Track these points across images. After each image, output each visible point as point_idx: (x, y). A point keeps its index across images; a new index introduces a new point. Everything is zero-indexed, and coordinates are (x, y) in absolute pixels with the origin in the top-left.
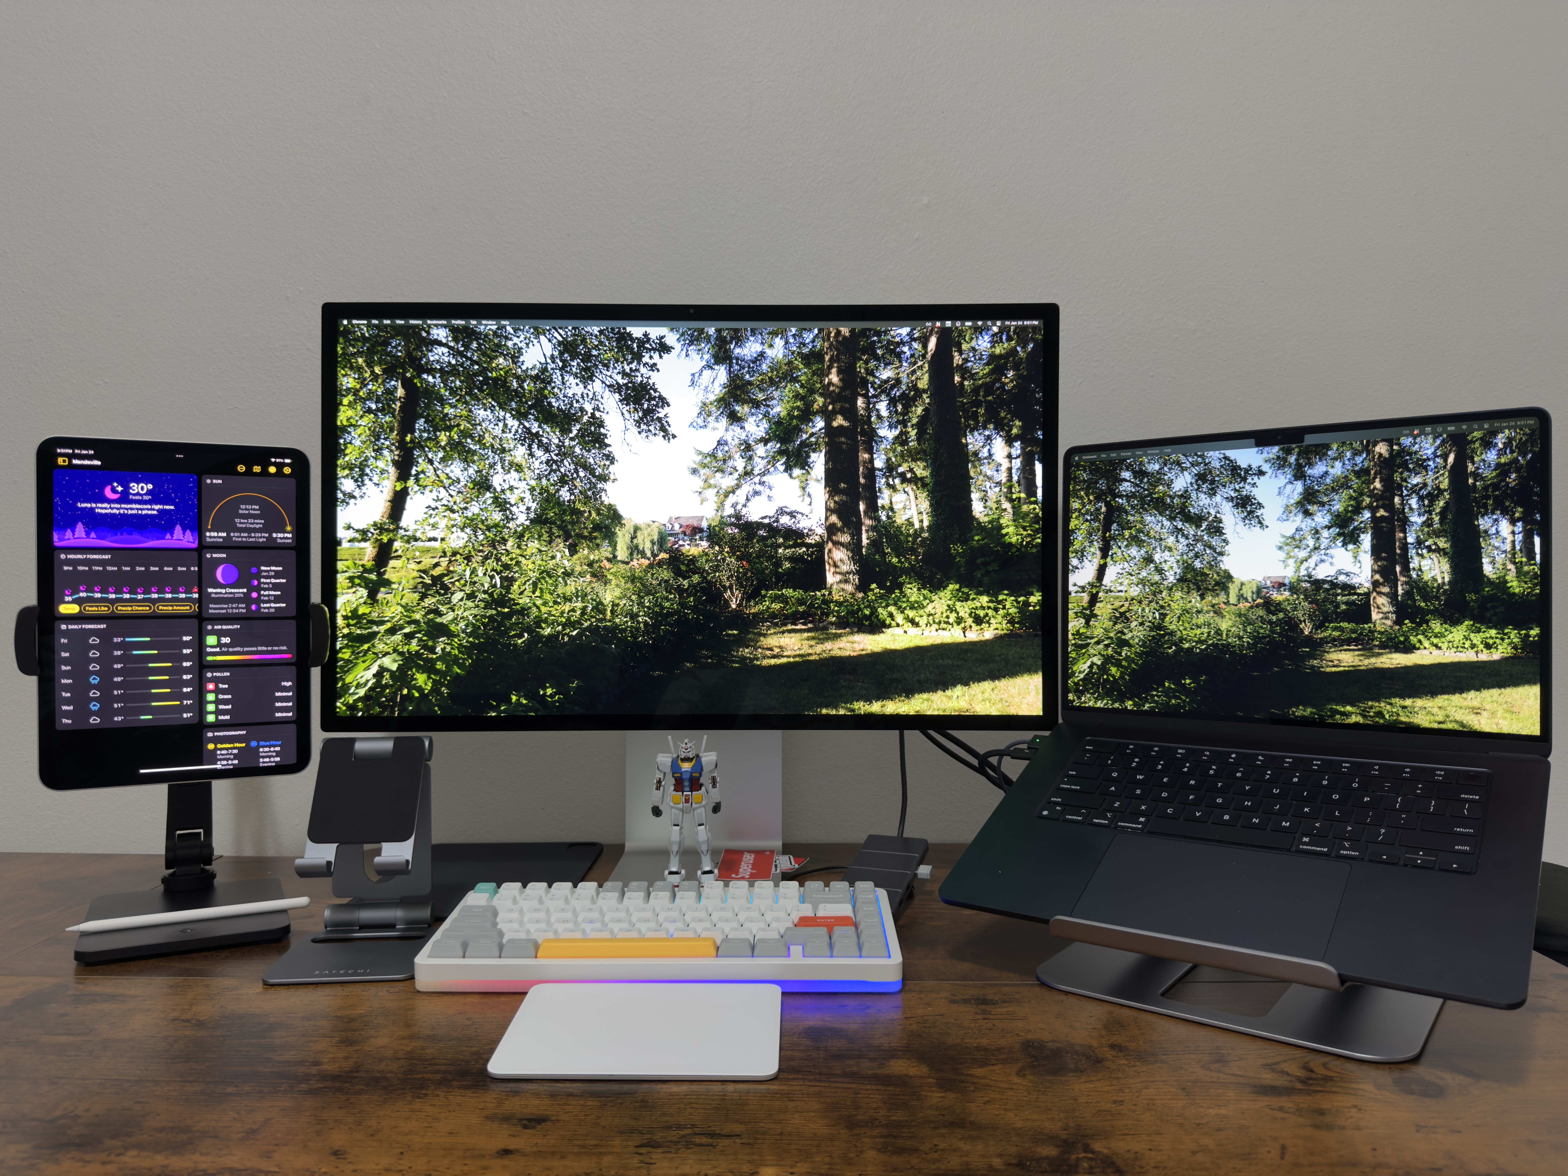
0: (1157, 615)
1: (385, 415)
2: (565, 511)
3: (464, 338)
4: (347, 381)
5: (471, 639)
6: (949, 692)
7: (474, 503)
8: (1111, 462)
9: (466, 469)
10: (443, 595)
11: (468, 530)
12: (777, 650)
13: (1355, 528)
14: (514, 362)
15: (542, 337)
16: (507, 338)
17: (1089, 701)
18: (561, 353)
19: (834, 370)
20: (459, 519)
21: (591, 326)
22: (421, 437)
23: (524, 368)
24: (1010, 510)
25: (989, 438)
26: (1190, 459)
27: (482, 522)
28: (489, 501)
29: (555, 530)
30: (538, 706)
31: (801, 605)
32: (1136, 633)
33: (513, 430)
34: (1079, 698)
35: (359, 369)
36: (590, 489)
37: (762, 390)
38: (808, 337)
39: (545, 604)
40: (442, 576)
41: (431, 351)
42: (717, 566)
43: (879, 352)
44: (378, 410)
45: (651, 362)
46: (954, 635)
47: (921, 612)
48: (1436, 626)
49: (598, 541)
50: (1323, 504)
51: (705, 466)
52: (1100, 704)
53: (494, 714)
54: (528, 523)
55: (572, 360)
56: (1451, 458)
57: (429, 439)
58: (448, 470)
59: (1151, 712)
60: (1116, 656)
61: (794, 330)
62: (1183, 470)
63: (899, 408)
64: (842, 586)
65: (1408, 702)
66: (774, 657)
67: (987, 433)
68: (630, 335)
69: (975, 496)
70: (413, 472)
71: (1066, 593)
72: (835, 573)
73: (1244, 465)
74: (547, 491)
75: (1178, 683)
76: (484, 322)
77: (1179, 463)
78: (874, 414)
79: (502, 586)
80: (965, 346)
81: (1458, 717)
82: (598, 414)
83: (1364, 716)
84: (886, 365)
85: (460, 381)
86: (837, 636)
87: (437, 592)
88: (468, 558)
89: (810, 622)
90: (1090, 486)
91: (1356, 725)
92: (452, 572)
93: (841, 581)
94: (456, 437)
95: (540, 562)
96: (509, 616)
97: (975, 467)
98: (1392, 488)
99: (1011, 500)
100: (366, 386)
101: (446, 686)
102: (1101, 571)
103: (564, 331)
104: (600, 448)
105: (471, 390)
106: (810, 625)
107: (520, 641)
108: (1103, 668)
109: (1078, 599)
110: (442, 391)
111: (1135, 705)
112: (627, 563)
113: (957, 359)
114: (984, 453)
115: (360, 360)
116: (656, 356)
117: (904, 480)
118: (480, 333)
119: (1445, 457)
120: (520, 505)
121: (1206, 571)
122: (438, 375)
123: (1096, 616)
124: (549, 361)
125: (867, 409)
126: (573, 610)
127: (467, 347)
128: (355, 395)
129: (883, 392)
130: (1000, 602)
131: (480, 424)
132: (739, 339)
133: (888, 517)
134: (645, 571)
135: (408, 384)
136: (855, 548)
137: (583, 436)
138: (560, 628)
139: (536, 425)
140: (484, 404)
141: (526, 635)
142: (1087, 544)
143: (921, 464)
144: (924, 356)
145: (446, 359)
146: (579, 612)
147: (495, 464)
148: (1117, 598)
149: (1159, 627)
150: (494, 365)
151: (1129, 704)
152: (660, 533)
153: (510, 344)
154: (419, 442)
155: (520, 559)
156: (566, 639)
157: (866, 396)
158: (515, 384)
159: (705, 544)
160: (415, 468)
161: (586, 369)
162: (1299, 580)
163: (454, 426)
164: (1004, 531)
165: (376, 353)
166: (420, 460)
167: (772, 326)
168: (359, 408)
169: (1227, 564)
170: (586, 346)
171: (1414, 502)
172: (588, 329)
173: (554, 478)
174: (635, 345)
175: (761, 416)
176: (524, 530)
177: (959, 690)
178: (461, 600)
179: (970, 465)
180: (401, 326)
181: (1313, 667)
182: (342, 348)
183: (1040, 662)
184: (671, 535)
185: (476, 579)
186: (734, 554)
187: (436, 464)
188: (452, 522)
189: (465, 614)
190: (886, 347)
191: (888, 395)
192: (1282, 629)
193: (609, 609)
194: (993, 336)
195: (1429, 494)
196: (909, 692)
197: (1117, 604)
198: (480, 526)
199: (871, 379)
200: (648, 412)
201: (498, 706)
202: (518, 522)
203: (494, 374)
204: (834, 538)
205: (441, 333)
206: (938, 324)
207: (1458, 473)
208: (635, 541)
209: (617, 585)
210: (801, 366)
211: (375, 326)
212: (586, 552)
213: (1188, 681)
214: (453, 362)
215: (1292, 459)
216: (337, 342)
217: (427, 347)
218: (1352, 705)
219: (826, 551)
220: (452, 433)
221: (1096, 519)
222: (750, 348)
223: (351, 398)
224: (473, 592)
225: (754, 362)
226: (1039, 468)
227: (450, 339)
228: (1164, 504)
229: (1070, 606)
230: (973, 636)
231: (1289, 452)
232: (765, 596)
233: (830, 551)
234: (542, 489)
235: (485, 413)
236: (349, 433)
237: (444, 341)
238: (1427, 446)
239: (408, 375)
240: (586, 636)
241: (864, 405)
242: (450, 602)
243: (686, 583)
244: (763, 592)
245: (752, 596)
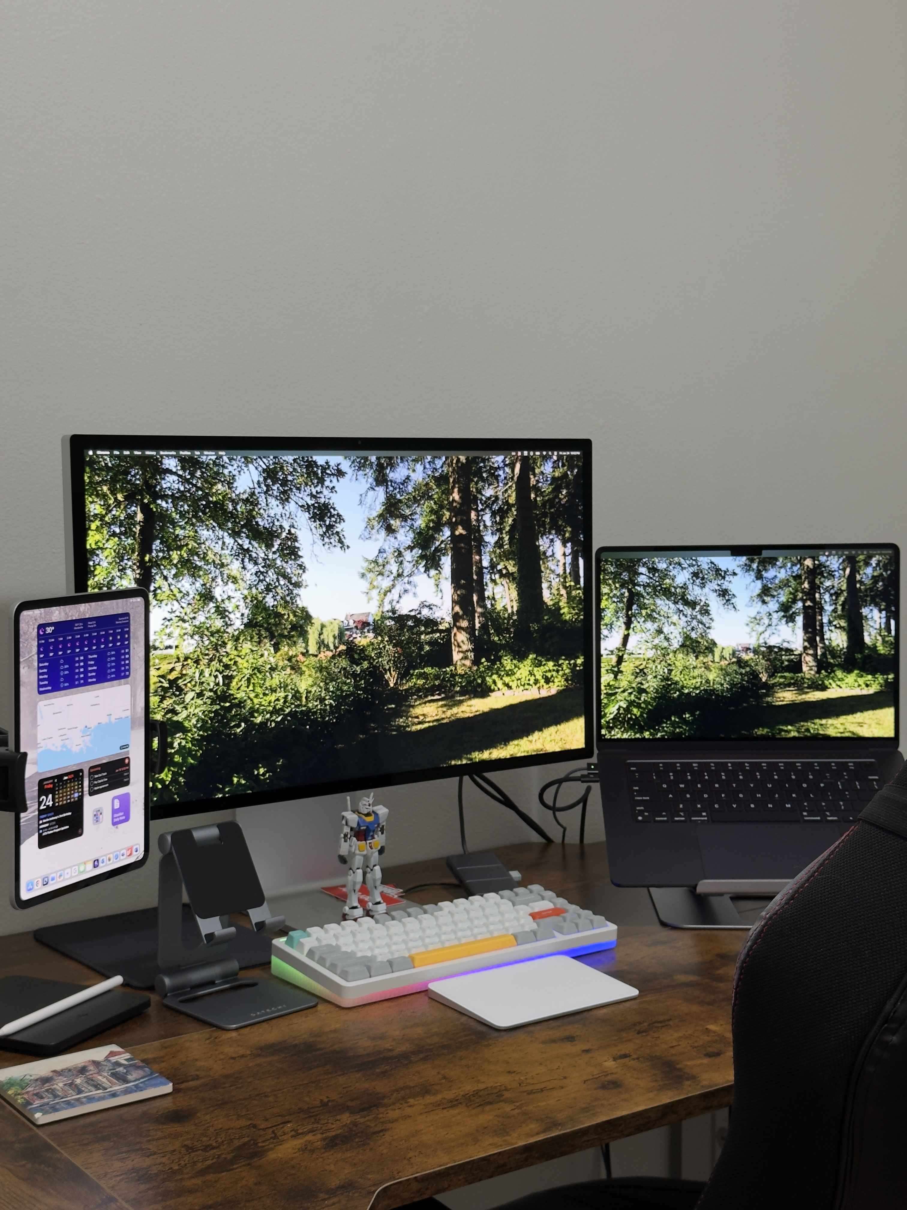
0: (666, 671)
1: (127, 538)
2: (270, 615)
3: (190, 467)
4: (94, 507)
5: (201, 733)
6: (530, 738)
7: (201, 613)
8: (631, 561)
9: (194, 583)
10: (178, 696)
11: (196, 637)
12: (421, 718)
13: (793, 613)
14: (230, 488)
15: (250, 466)
16: (223, 466)
17: (617, 734)
18: (265, 479)
19: (456, 490)
20: (189, 628)
21: (287, 455)
22: (157, 556)
23: (237, 493)
24: (565, 595)
25: (552, 541)
26: (688, 562)
27: (207, 629)
28: (213, 610)
29: (263, 632)
30: (253, 784)
31: (436, 680)
32: (652, 684)
33: (230, 547)
34: (610, 732)
35: (104, 496)
36: (288, 595)
37: (409, 507)
38: (439, 463)
39: (257, 696)
40: (177, 679)
41: (164, 479)
42: (380, 653)
43: (485, 475)
44: (121, 533)
45: (331, 485)
46: (533, 694)
47: (513, 678)
48: (839, 674)
49: (295, 639)
50: (773, 596)
51: (370, 571)
52: (625, 736)
53: (220, 796)
54: (242, 627)
55: (273, 485)
56: (848, 571)
57: (164, 558)
58: (179, 585)
59: (662, 738)
60: (637, 700)
61: (429, 458)
62: (683, 569)
63: (498, 519)
64: (463, 662)
65: (824, 721)
66: (420, 723)
67: (551, 537)
68: (315, 462)
69: (545, 585)
70: (152, 588)
71: (599, 656)
72: (459, 652)
73: (723, 568)
74: (256, 599)
75: (680, 717)
76: (206, 453)
77: (680, 564)
78: (482, 524)
79: (224, 684)
80: (537, 471)
81: (851, 730)
82: (293, 531)
83: (799, 732)
84: (489, 485)
85: (189, 506)
86: (461, 702)
87: (173, 694)
88: (197, 662)
89: (443, 693)
90: (616, 576)
91: (794, 738)
92: (185, 675)
93: (462, 659)
94: (185, 555)
95: (252, 661)
96: (229, 709)
97: (544, 563)
98: (814, 588)
99: (565, 588)
100: (111, 511)
101: (183, 776)
102: (626, 638)
103: (267, 459)
104: (295, 559)
105: (197, 513)
106: (443, 695)
107: (238, 730)
108: (628, 710)
109: (608, 660)
110: (174, 514)
111: (651, 734)
112: (316, 656)
113: (533, 481)
114: (549, 553)
115: (105, 488)
116: (334, 479)
117: (502, 576)
118: (203, 463)
119: (844, 570)
120: (236, 612)
121: (699, 640)
122: (170, 501)
123: (621, 672)
124: (256, 486)
125: (478, 521)
126: (278, 700)
127: (192, 475)
128: (101, 520)
129: (487, 506)
130: (560, 665)
131: (204, 543)
132: (392, 465)
133: (492, 605)
134: (329, 661)
135: (145, 509)
136: (470, 630)
137: (282, 550)
138: (268, 716)
139: (247, 541)
140: (207, 525)
141: (243, 724)
142: (614, 619)
143: (512, 562)
144: (512, 478)
145: (176, 486)
146: (282, 701)
147: (216, 577)
148: (638, 658)
149: (668, 679)
150: (214, 491)
151: (647, 735)
152: (340, 629)
153: (226, 472)
154: (156, 561)
155: (237, 659)
156: (273, 725)
157: (476, 510)
158: (231, 507)
159: (371, 635)
160: (153, 585)
161: (284, 492)
162: (759, 646)
163: (183, 546)
164: (562, 612)
165: (118, 481)
166: (157, 577)
167: (414, 455)
168: (105, 532)
169: (712, 635)
170: (283, 473)
171: (827, 597)
172: (285, 458)
173: (261, 587)
174: (319, 472)
175: (408, 528)
176: (240, 634)
177: (536, 734)
178: (193, 699)
179: (541, 562)
180: (138, 456)
181: (768, 702)
182: (89, 477)
183: (583, 708)
184: (347, 630)
185: (203, 680)
186: (391, 642)
187: (170, 580)
188: (184, 631)
189: (196, 711)
190: (488, 472)
191: (491, 509)
192: (749, 678)
193: (304, 696)
194: (554, 462)
195: (836, 593)
196: (506, 740)
197: (638, 663)
198: (206, 633)
199: (479, 496)
200: (330, 527)
201: (224, 788)
202: (235, 627)
203: (215, 499)
204: (458, 624)
205: (171, 463)
206: (519, 453)
207: (851, 580)
208: (322, 637)
209: (310, 676)
210: (434, 487)
211: (116, 456)
212: (286, 648)
213: (687, 716)
214: (182, 489)
215: (755, 566)
216: (84, 471)
217: (160, 475)
218: (791, 725)
219: (453, 635)
220: (183, 552)
221: (621, 601)
222: (398, 474)
223: (98, 523)
224: (202, 691)
225: (403, 484)
226: (581, 562)
227: (179, 468)
228: (670, 592)
229: (602, 665)
230: (545, 693)
231: (752, 561)
232: (412, 675)
233: (455, 634)
234: (252, 597)
235: (208, 533)
236: (97, 555)
237: (174, 470)
238: (834, 562)
239: (146, 501)
240: (288, 721)
241: (475, 518)
242: (184, 702)
243: (358, 669)
244: (411, 672)
245: (404, 675)
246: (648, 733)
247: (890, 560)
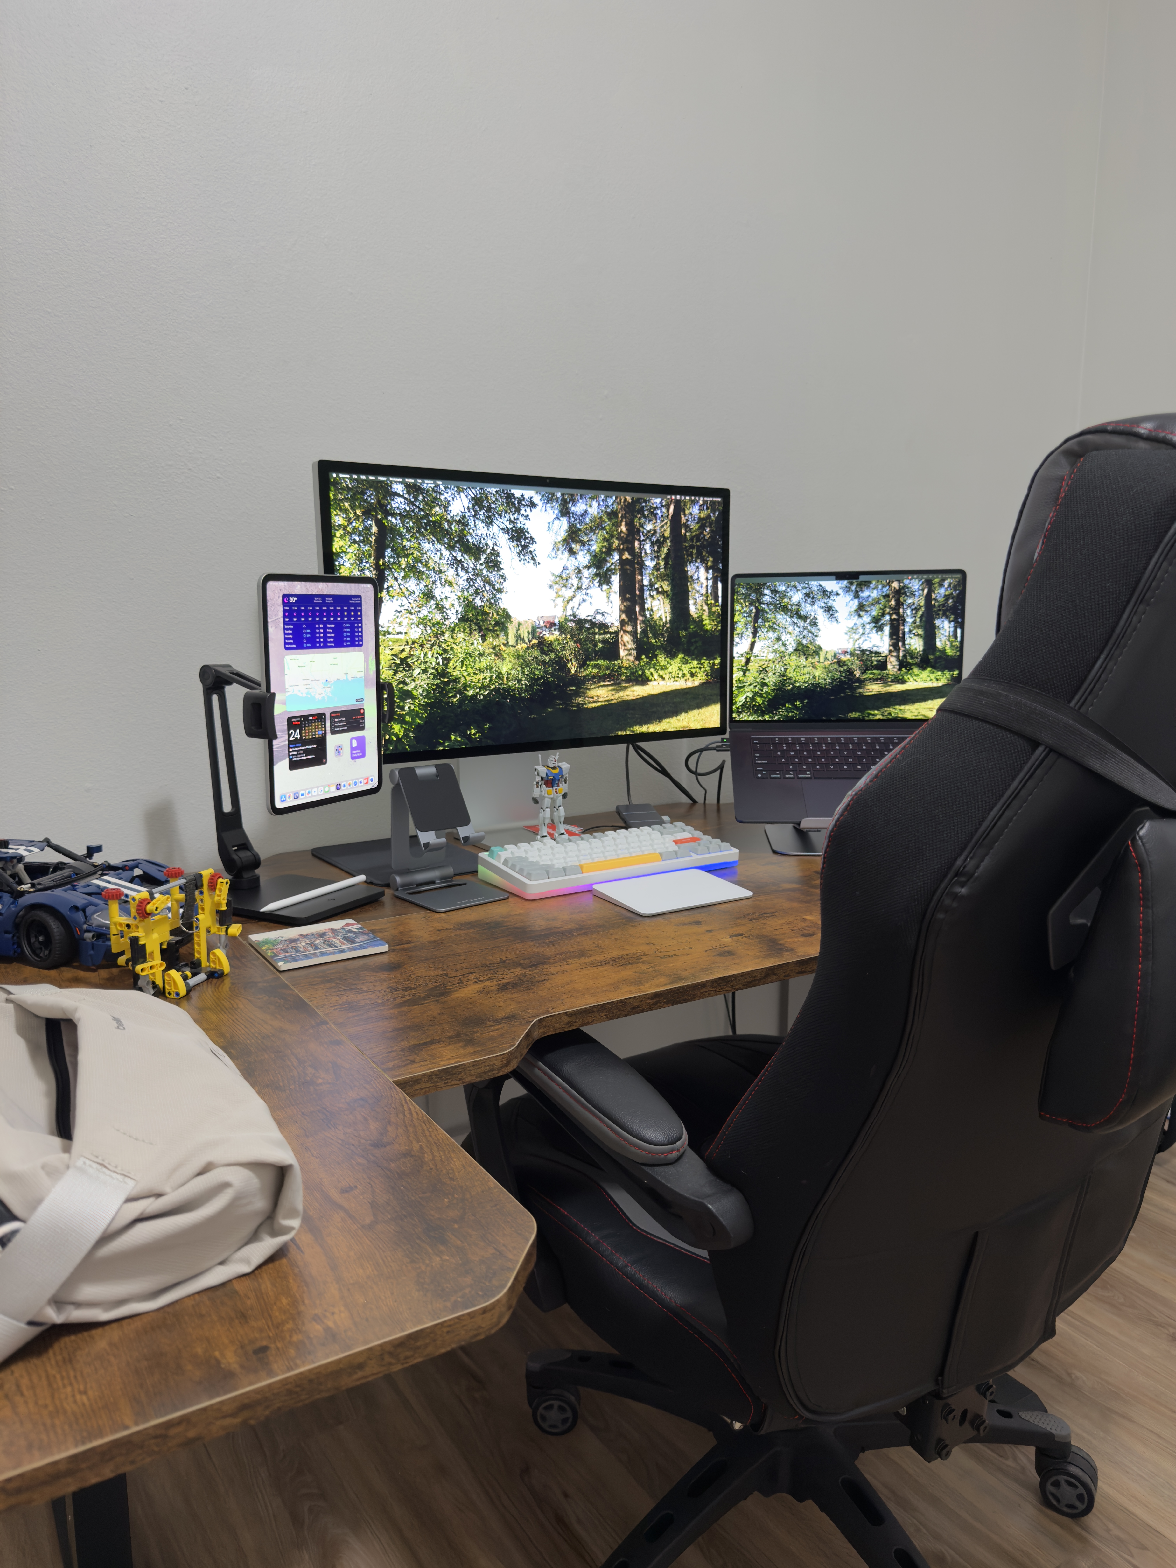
0: (783, 669)
1: (365, 545)
2: (478, 613)
3: (414, 492)
4: (338, 519)
5: (426, 700)
6: (679, 717)
7: (424, 608)
8: (759, 585)
9: (418, 585)
10: (408, 671)
11: (421, 627)
12: (596, 698)
13: (882, 624)
14: (446, 511)
15: (462, 494)
16: (440, 493)
17: (744, 717)
18: (474, 506)
19: (623, 523)
20: (415, 619)
21: (491, 487)
22: (389, 561)
23: (452, 515)
24: (707, 610)
25: (698, 567)
26: (802, 585)
27: (430, 621)
28: (434, 607)
29: (473, 626)
30: (467, 741)
31: (607, 669)
32: (772, 679)
33: (446, 558)
34: (739, 716)
35: (346, 511)
36: (492, 598)
37: (586, 535)
38: (610, 501)
39: (469, 675)
40: (407, 658)
41: (393, 500)
42: (564, 647)
43: (646, 513)
44: (360, 541)
45: (526, 514)
46: (681, 684)
47: (666, 671)
48: (916, 670)
49: (498, 633)
50: (867, 611)
51: (556, 583)
52: (751, 718)
53: (442, 748)
54: (457, 621)
55: (480, 510)
56: (926, 591)
57: (394, 563)
58: (407, 585)
59: (778, 721)
60: (760, 692)
61: (603, 497)
62: (798, 590)
63: (656, 548)
64: (628, 657)
65: (902, 707)
66: (594, 702)
67: (697, 564)
68: (513, 495)
69: (691, 602)
70: (385, 586)
71: (732, 658)
72: (625, 649)
73: (829, 590)
74: (468, 600)
75: (793, 704)
76: (426, 481)
77: (795, 587)
78: (643, 552)
79: (443, 664)
80: (687, 512)
81: (923, 713)
82: (496, 548)
83: (883, 715)
84: (650, 521)
85: (413, 523)
86: (626, 688)
87: (404, 669)
88: (422, 646)
89: (613, 680)
90: (746, 597)
91: (879, 720)
92: (413, 655)
93: (627, 655)
94: (411, 562)
95: (465, 647)
96: (447, 683)
97: (691, 585)
98: (899, 604)
99: (707, 605)
100: (351, 523)
101: (413, 732)
102: (753, 645)
103: (475, 490)
104: (498, 571)
105: (420, 529)
106: (612, 682)
107: (455, 700)
108: (753, 699)
109: (739, 661)
110: (402, 529)
111: (770, 717)
112: (515, 647)
113: (683, 520)
114: (695, 577)
115: (347, 505)
116: (528, 509)
117: (658, 593)
118: (424, 489)
119: (923, 590)
120: (452, 609)
121: (809, 645)
122: (398, 518)
123: (749, 670)
124: (466, 511)
125: (640, 548)
126: (485, 678)
127: (416, 498)
128: (344, 529)
129: (648, 538)
130: (702, 664)
131: (426, 553)
132: (574, 501)
133: (651, 615)
134: (525, 651)
135: (379, 523)
136: (634, 633)
137: (488, 562)
138: (478, 690)
139: (460, 554)
140: (428, 539)
141: (458, 696)
142: (744, 630)
143: (666, 583)
144: (667, 516)
145: (403, 507)
146: (488, 679)
147: (436, 581)
148: (761, 660)
149: (784, 675)
150: (433, 512)
151: (767, 717)
152: (533, 627)
153: (442, 497)
154: (388, 565)
155: (453, 645)
156: (482, 697)
157: (639, 540)
158: (446, 526)
159: (557, 633)
160: (386, 583)
161: (489, 517)
162: (855, 650)
163: (410, 554)
164: (704, 623)
165: (357, 500)
166: (389, 578)
167: (590, 493)
168: (347, 539)
169: (819, 641)
170: (488, 502)
171: (909, 612)
172: (489, 490)
173: (472, 590)
174: (516, 502)
175: (586, 551)
176: (455, 626)
177: (683, 715)
178: (419, 674)
179: (689, 584)
180: (372, 481)
181: (860, 693)
182: (333, 495)
183: (719, 698)
184: (539, 628)
185: (427, 660)
186: (573, 639)
187: (400, 581)
188: (411, 621)
189: (422, 684)
190: (649, 510)
191: (650, 540)
192: (846, 674)
193: (505, 677)
194: (701, 506)
195: (916, 608)
196: (660, 718)
197: (761, 663)
198: (429, 624)
199: (642, 529)
200: (525, 547)
201: (444, 743)
202: (451, 621)
203: (434, 519)
204: (624, 628)
205: (398, 488)
206: (673, 497)
207: (928, 598)
208: (519, 632)
209: (510, 661)
210: (607, 520)
211: (355, 479)
212: (491, 640)
213: (798, 703)
214: (408, 509)
215: (853, 588)
216: (329, 490)
217: (390, 497)
218: (878, 710)
219: (620, 636)
220: (409, 559)
221: (750, 616)
222: (579, 508)
223: (341, 532)
224: (426, 668)
225: (582, 516)
226: (720, 585)
227: (405, 492)
228: (787, 609)
229: (734, 665)
230: (690, 684)
231: (852, 584)
232: (589, 665)
233: (622, 636)
234: (464, 598)
235: (429, 546)
236: (342, 557)
237: (401, 494)
238: (915, 584)
239: (379, 517)
240: (493, 695)
241: (638, 546)
242: (412, 676)
243: (547, 659)
244: (588, 663)
245: (583, 665)
246: (768, 716)
247: (959, 582)
